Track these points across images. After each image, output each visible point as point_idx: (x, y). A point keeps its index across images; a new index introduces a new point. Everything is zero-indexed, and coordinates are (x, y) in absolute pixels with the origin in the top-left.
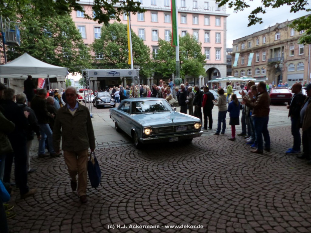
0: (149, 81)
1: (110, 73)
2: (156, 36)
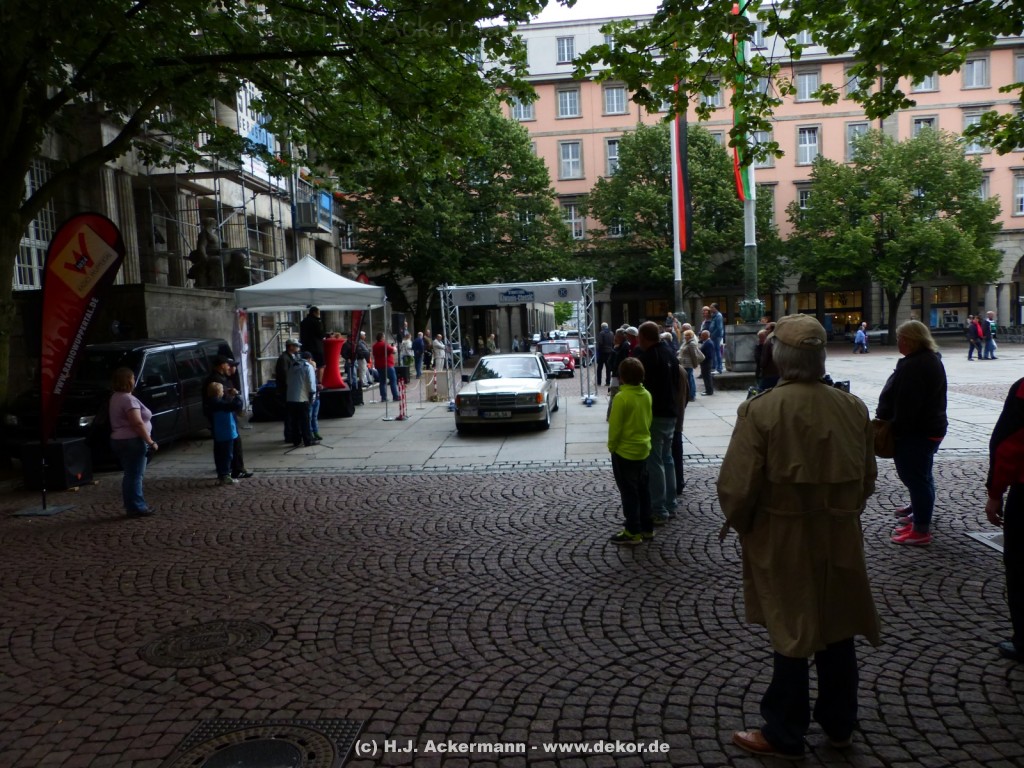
1: (506, 294)
2: (811, 148)
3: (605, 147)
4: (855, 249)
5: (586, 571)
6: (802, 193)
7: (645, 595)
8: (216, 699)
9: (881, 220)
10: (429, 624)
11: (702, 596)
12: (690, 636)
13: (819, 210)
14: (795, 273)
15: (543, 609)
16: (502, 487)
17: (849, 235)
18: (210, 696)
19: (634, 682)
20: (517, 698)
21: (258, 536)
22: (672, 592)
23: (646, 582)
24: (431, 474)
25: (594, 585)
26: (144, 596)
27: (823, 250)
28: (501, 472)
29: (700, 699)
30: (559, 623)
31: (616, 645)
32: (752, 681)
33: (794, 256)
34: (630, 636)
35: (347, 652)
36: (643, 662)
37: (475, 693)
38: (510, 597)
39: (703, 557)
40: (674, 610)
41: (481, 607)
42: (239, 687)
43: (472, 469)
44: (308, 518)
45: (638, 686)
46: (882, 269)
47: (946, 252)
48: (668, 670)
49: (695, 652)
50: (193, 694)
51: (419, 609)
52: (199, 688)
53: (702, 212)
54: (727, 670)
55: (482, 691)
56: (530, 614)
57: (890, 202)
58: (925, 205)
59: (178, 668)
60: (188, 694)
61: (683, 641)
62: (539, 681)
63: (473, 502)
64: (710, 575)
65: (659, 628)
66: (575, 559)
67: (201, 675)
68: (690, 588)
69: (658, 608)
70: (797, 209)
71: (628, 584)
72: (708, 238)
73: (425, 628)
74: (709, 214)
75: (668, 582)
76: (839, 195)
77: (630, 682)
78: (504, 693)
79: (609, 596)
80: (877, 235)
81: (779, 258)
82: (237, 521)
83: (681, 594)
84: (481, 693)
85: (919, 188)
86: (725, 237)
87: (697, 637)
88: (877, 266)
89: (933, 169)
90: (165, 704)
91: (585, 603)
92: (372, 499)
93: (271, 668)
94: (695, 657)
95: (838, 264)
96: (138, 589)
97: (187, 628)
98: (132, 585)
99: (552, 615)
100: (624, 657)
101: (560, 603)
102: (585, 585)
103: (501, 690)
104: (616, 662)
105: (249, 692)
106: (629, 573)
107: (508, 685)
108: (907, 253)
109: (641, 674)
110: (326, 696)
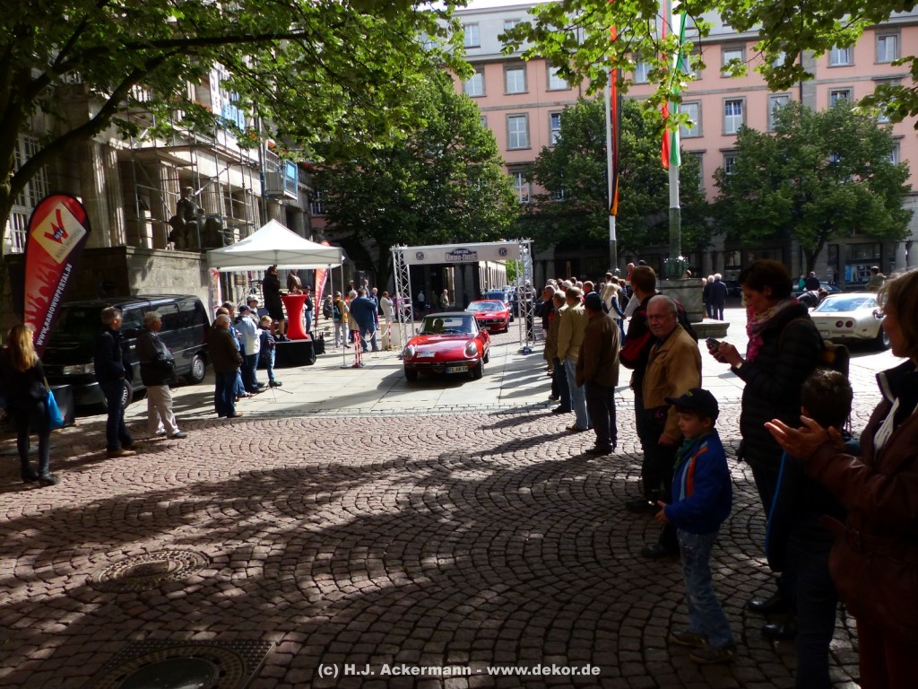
0: (709, 257)
1: (452, 254)
2: (736, 118)
3: (549, 120)
4: (775, 210)
5: (500, 505)
6: (728, 160)
7: (549, 527)
8: (147, 621)
9: (800, 184)
10: (351, 553)
11: (601, 528)
12: (583, 565)
13: (742, 176)
14: (721, 233)
15: (455, 539)
16: (438, 428)
17: (769, 198)
18: (143, 619)
19: (525, 607)
20: (416, 622)
21: (212, 473)
22: (574, 524)
23: (552, 515)
24: (377, 416)
25: (505, 518)
26: (101, 527)
27: (745, 211)
28: (440, 415)
29: (581, 623)
30: (468, 552)
31: (513, 572)
32: (632, 607)
33: (720, 217)
34: (528, 565)
35: (274, 578)
36: (537, 589)
37: (380, 616)
38: (428, 528)
39: (607, 492)
40: (572, 541)
41: (399, 538)
42: (170, 610)
43: (414, 411)
44: (260, 457)
45: (527, 611)
46: (799, 228)
47: (859, 213)
48: (558, 597)
49: (585, 579)
50: (128, 617)
51: (343, 539)
52: (134, 611)
53: (636, 178)
54: (611, 596)
55: (387, 614)
56: (443, 544)
57: (809, 167)
58: (840, 170)
59: (119, 593)
60: (124, 617)
61: (575, 570)
62: (439, 606)
63: (409, 442)
64: (610, 509)
65: (556, 557)
66: (492, 494)
67: (138, 599)
68: (591, 520)
69: (559, 539)
70: (723, 175)
71: (535, 517)
72: (642, 201)
73: (346, 557)
74: (643, 179)
75: (571, 515)
76: (762, 161)
77: (521, 608)
78: (406, 617)
79: (517, 528)
80: (796, 198)
81: (706, 219)
82: (197, 460)
83: (581, 526)
84: (385, 618)
85: (835, 154)
86: (656, 201)
87: (588, 566)
88: (795, 225)
89: (847, 137)
90: (102, 625)
91: (493, 534)
92: (321, 439)
93: (202, 593)
94: (583, 584)
95: (761, 224)
96: (97, 521)
97: (134, 556)
98: (93, 518)
99: (462, 545)
100: (519, 585)
101: (471, 535)
102: (498, 517)
103: (404, 614)
104: (511, 590)
105: (178, 615)
106: (538, 506)
107: (412, 611)
108: (823, 214)
109: (532, 600)
110: (247, 619)
